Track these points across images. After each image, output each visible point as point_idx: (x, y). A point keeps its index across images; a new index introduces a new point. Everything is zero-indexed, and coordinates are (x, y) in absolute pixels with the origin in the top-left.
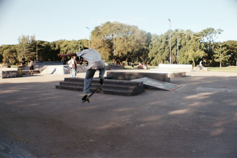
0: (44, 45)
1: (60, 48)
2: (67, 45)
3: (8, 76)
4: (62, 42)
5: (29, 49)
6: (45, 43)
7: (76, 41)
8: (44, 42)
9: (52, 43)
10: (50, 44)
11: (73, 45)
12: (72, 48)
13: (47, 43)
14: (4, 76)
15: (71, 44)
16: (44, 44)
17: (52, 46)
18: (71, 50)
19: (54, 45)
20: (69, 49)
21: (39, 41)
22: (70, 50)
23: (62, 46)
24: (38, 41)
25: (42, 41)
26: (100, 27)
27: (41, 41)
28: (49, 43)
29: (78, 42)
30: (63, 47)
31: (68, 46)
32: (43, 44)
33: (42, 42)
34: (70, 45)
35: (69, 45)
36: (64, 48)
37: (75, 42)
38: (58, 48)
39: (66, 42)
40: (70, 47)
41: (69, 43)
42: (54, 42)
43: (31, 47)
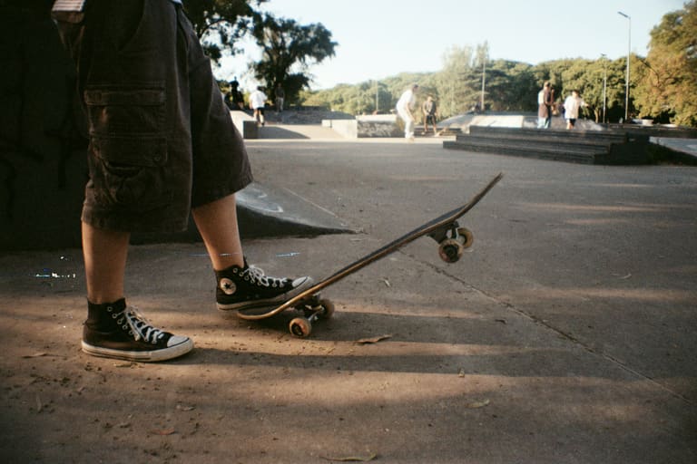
0: (516, 74)
1: (561, 82)
2: (582, 74)
3: (370, 133)
4: (567, 65)
5: (468, 82)
6: (517, 67)
7: (610, 61)
8: (516, 63)
9: (537, 67)
10: (533, 69)
11: (599, 74)
12: (596, 81)
13: (524, 68)
14: (362, 132)
15: (595, 72)
16: (516, 71)
17: (537, 76)
18: (594, 90)
19: (543, 71)
20: (589, 86)
21: (502, 60)
22: (592, 87)
23: (567, 75)
24: (499, 62)
25: (512, 63)
26: (683, 15)
27: (507, 62)
28: (531, 66)
29: (616, 65)
30: (569, 78)
31: (584, 75)
32: (512, 70)
33: (511, 65)
34: (590, 74)
35: (587, 74)
36: (574, 82)
37: (604, 63)
38: (557, 81)
39: (580, 65)
40: (590, 78)
41: (590, 67)
42: (544, 65)
43: (474, 78)
